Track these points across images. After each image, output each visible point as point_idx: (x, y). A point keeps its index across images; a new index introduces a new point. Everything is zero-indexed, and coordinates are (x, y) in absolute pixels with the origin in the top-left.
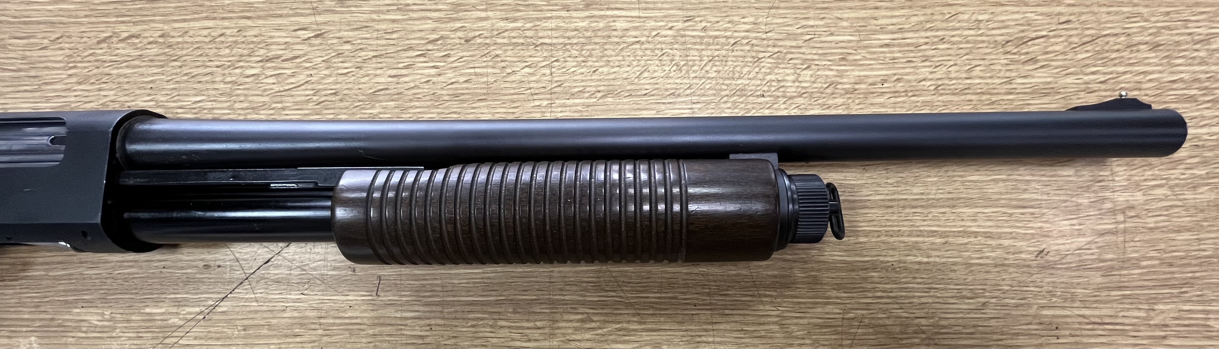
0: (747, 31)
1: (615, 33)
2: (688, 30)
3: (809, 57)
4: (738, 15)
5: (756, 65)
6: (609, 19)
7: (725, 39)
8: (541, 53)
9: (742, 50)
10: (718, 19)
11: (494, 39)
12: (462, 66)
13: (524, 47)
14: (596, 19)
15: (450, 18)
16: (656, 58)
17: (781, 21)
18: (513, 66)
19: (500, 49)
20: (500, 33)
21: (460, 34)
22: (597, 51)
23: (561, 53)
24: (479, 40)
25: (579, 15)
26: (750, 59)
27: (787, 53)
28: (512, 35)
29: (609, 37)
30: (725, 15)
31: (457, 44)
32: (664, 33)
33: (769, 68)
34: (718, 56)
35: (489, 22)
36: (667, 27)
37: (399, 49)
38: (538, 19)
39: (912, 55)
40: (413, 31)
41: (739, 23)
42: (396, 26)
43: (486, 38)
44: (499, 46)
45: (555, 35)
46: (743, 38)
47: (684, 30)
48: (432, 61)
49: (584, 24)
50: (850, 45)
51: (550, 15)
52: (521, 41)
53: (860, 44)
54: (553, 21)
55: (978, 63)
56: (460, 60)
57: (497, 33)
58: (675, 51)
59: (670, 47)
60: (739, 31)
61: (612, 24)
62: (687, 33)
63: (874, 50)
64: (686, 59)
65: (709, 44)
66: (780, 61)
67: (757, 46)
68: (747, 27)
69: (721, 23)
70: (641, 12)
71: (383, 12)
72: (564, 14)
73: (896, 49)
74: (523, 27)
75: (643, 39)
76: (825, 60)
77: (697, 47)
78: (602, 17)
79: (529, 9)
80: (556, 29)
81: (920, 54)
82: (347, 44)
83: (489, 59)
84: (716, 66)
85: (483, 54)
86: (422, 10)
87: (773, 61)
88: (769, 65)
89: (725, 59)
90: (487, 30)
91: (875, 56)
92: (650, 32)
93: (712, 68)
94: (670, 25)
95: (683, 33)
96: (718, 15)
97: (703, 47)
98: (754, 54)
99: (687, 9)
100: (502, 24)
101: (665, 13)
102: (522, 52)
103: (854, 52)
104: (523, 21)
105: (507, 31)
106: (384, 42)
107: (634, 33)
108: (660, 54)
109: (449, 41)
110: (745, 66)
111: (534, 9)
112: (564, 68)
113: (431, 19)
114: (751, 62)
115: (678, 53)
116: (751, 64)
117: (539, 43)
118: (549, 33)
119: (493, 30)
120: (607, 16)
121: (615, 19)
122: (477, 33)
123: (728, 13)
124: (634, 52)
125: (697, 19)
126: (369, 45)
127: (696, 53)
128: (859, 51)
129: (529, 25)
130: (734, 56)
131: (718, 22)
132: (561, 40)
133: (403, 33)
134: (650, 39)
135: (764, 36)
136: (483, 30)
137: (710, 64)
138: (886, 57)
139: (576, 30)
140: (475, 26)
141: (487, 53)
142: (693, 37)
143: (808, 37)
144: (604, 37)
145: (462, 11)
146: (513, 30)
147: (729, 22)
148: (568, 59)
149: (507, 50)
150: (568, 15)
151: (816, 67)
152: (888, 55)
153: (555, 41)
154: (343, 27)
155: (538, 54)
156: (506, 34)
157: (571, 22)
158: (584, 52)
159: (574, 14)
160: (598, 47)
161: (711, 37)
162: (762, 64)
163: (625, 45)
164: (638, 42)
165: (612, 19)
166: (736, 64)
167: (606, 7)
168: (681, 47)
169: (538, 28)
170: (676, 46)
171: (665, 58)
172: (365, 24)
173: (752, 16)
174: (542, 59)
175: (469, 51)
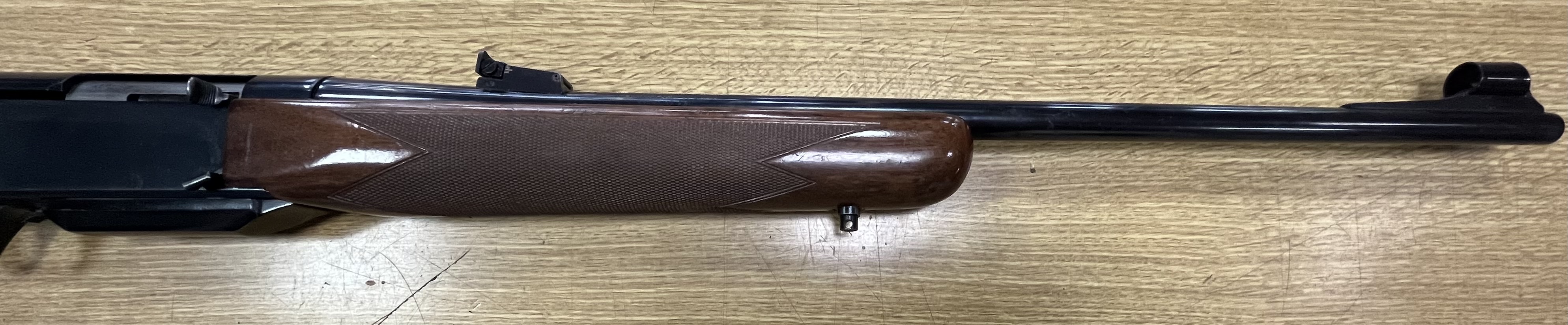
0: (925, 54)
1: (793, 53)
2: (866, 52)
3: (986, 81)
4: (916, 38)
5: (933, 88)
6: (787, 39)
7: (903, 61)
8: (717, 72)
9: (920, 73)
10: (897, 41)
11: (670, 56)
12: (637, 83)
13: (700, 65)
14: (774, 39)
15: (625, 33)
16: (834, 79)
17: (959, 44)
18: (689, 84)
19: (675, 66)
20: (676, 50)
21: (636, 50)
22: (774, 71)
23: (738, 72)
24: (655, 57)
25: (756, 34)
26: (927, 82)
27: (964, 77)
28: (688, 52)
29: (787, 57)
30: (902, 37)
31: (632, 61)
32: (842, 53)
33: (946, 91)
34: (895, 78)
35: (665, 39)
36: (845, 49)
37: (573, 64)
38: (715, 37)
39: (1087, 81)
40: (588, 46)
41: (918, 46)
42: (570, 40)
43: (662, 54)
44: (674, 63)
45: (733, 54)
46: (921, 61)
47: (862, 51)
48: (607, 77)
49: (762, 43)
50: (1026, 70)
51: (727, 33)
52: (698, 58)
53: (1036, 70)
54: (731, 39)
55: (1152, 91)
56: (635, 77)
57: (673, 50)
58: (853, 73)
59: (848, 68)
60: (917, 54)
61: (790, 44)
62: (866, 55)
63: (1050, 75)
64: (864, 80)
65: (887, 66)
66: (957, 85)
67: (935, 69)
68: (925, 50)
69: (899, 46)
70: (819, 32)
71: (556, 26)
72: (740, 32)
73: (1071, 75)
74: (700, 44)
75: (821, 60)
76: (1002, 85)
77: (875, 69)
78: (779, 36)
79: (706, 26)
80: (734, 47)
81: (1094, 81)
82: (519, 58)
83: (665, 76)
84: (894, 88)
85: (658, 71)
86: (597, 25)
87: (951, 85)
88: (946, 89)
89: (902, 82)
90: (663, 46)
91: (1051, 82)
92: (828, 53)
93: (889, 90)
94: (848, 46)
95: (861, 54)
96: (896, 37)
97: (881, 69)
98: (931, 77)
99: (866, 31)
100: (679, 41)
101: (842, 34)
102: (698, 70)
103: (1030, 77)
104: (699, 38)
105: (683, 48)
106: (556, 56)
107: (812, 54)
108: (837, 75)
109: (624, 57)
110: (921, 89)
111: (711, 26)
112: (741, 87)
113: (605, 34)
114: (928, 85)
115: (856, 74)
116: (928, 88)
117: (715, 61)
118: (727, 51)
119: (669, 47)
120: (785, 36)
121: (792, 39)
122: (653, 50)
123: (906, 36)
124: (812, 73)
125: (875, 41)
126: (542, 59)
127: (873, 75)
128: (1036, 77)
129: (706, 43)
130: (911, 79)
131: (896, 44)
132: (738, 59)
133: (577, 48)
134: (828, 60)
135: (942, 59)
136: (659, 47)
137: (888, 87)
138: (1061, 84)
139: (753, 49)
140: (651, 43)
141: (663, 71)
142: (871, 58)
143: (985, 61)
144: (781, 57)
145: (637, 26)
146: (689, 47)
147: (908, 45)
148: (745, 78)
149: (682, 68)
150: (745, 34)
151: (993, 92)
152: (1064, 81)
153: (732, 59)
154: (514, 40)
155: (714, 73)
156: (682, 52)
157: (749, 41)
158: (761, 71)
159: (752, 32)
160: (774, 66)
161: (888, 59)
162: (939, 88)
163: (803, 65)
164: (816, 63)
165: (790, 39)
166: (913, 87)
167: (784, 26)
168: (859, 68)
169: (714, 46)
170: (854, 67)
171: (842, 79)
172: (537, 38)
173: (930, 39)
174: (718, 78)
175: (644, 68)
